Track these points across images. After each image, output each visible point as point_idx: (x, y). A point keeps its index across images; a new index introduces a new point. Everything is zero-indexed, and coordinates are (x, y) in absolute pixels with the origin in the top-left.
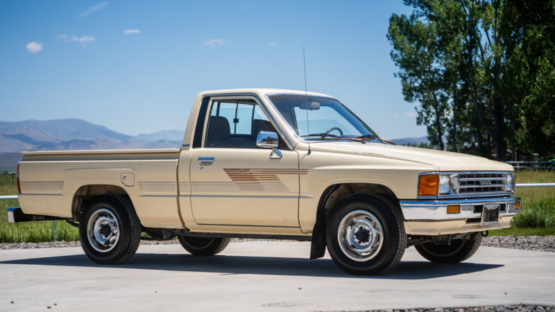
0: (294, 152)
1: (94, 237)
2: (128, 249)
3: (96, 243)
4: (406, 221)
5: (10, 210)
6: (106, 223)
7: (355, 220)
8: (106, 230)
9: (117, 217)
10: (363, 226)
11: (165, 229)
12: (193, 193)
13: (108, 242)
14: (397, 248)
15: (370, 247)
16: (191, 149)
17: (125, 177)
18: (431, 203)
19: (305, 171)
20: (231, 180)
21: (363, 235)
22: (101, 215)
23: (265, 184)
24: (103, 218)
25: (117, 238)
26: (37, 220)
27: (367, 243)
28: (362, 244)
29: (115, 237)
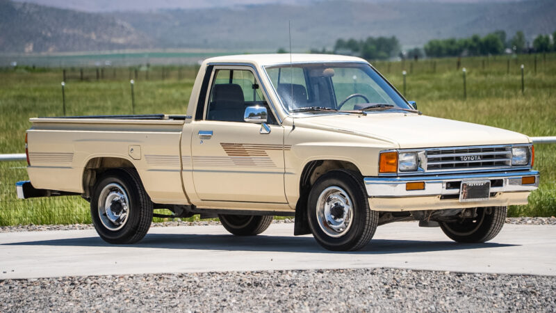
0: (281, 128)
1: (105, 215)
2: (137, 227)
3: (107, 221)
4: (370, 197)
5: (19, 184)
6: (117, 199)
7: (331, 196)
8: (117, 206)
9: (126, 193)
10: (339, 202)
11: (177, 205)
12: (195, 168)
13: (119, 220)
14: (365, 224)
15: (343, 223)
16: (194, 122)
17: (132, 150)
18: (391, 180)
19: (287, 147)
20: (226, 155)
21: (338, 212)
22: (112, 190)
23: (256, 159)
24: (114, 193)
25: (127, 215)
26: (52, 195)
27: (342, 219)
28: (338, 220)
29: (125, 214)
